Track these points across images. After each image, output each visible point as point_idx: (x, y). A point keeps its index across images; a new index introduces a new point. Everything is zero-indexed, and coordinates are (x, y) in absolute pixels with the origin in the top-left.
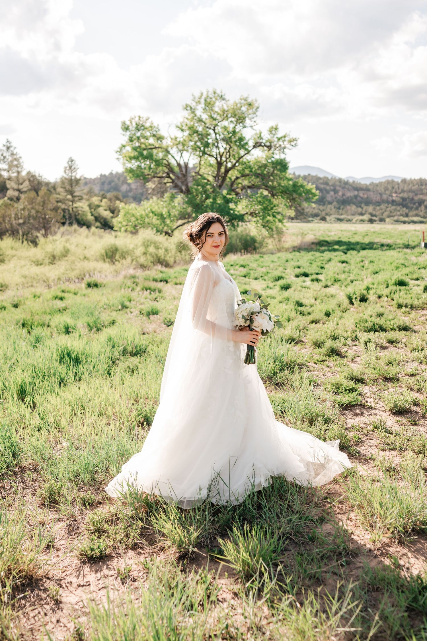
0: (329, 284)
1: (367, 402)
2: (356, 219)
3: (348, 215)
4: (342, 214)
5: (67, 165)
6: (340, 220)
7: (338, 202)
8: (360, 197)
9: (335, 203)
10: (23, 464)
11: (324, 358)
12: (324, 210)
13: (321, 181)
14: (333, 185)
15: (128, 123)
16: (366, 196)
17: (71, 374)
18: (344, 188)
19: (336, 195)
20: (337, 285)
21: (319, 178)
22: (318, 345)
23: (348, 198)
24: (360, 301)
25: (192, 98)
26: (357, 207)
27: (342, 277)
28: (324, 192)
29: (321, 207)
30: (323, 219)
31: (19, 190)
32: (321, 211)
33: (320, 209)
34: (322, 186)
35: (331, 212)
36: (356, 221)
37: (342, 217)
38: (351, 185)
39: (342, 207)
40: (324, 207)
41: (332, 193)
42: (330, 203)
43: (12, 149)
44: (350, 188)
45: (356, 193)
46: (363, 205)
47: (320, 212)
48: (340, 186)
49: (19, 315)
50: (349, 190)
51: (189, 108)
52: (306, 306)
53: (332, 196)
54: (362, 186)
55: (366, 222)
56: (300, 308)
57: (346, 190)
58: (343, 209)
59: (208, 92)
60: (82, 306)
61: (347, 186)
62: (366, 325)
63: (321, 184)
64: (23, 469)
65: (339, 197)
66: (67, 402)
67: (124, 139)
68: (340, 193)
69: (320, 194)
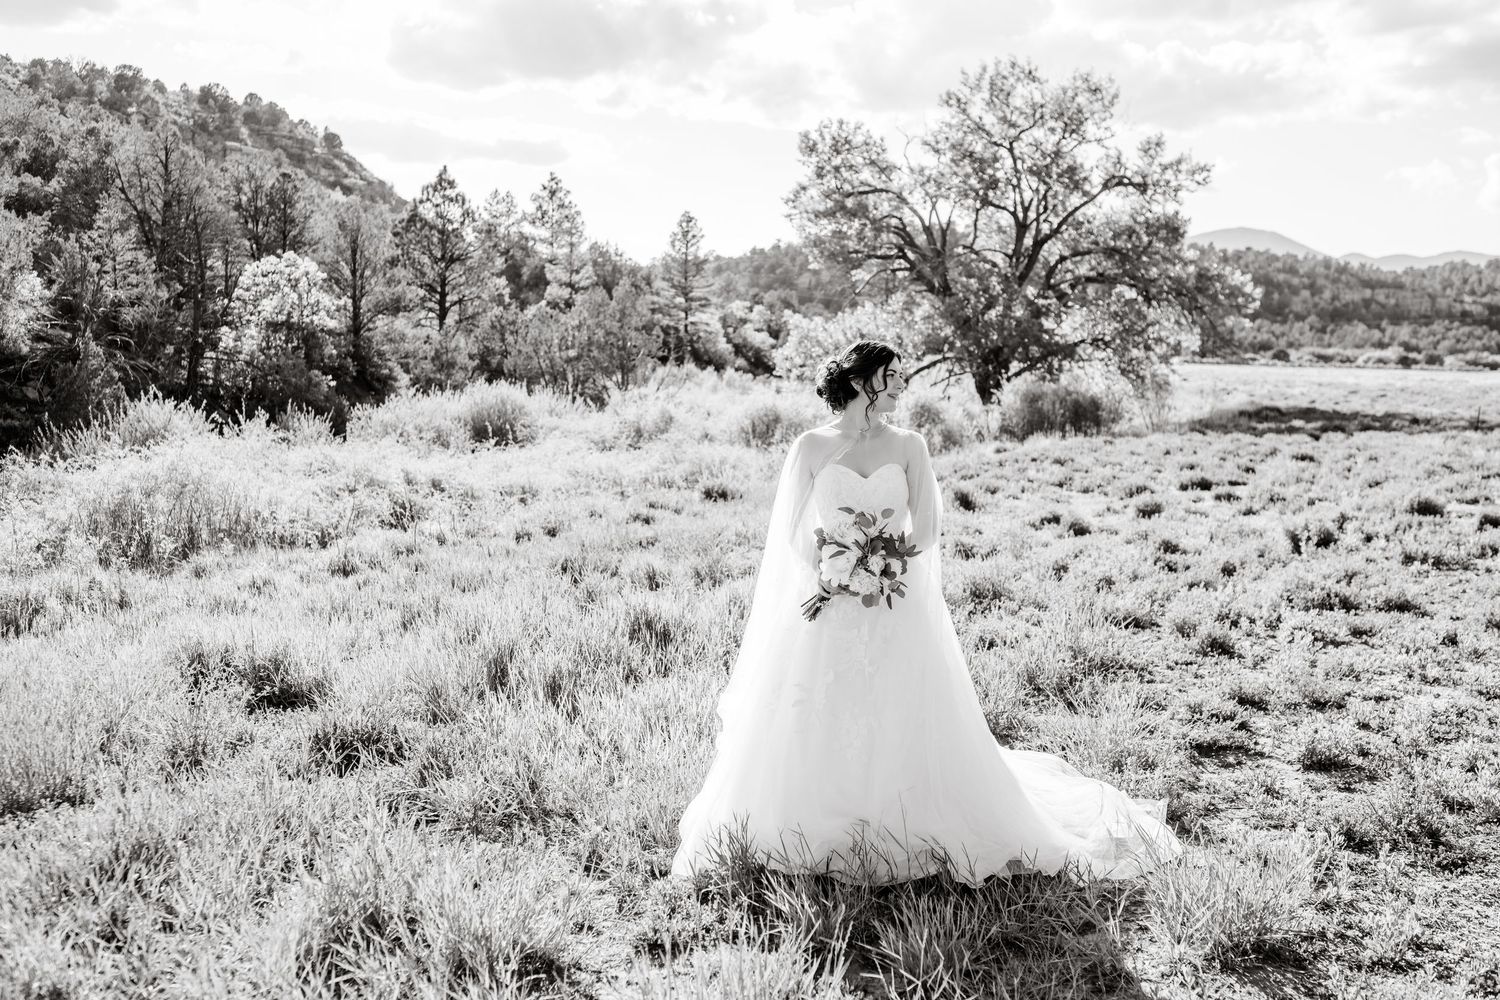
0: (1256, 507)
1: (1256, 743)
2: (1365, 357)
3: (1345, 348)
4: (1330, 346)
5: (678, 230)
6: (1326, 359)
7: (1321, 315)
8: (1378, 303)
9: (1313, 318)
10: (549, 806)
11: (1192, 658)
12: (1283, 334)
13: (1279, 265)
14: (1308, 275)
15: (814, 136)
16: (1392, 301)
17: (650, 662)
18: (1335, 281)
19: (1316, 299)
20: (1274, 510)
21: (1276, 258)
22: (1184, 630)
23: (1346, 305)
24: (1318, 545)
25: (961, 77)
26: (1370, 326)
27: (1289, 492)
28: (1286, 291)
29: (1277, 328)
30: (1282, 356)
31: (570, 285)
32: (1277, 338)
33: (1273, 333)
34: (1281, 277)
35: (1302, 340)
36: (1366, 362)
37: (1330, 352)
38: (1354, 275)
39: (1329, 329)
40: (1286, 328)
41: (1306, 294)
42: (1300, 318)
43: (560, 195)
44: (1353, 281)
45: (1368, 293)
46: (1384, 323)
47: (1273, 339)
48: (1327, 277)
49: (559, 549)
50: (1348, 285)
51: (953, 102)
52: (1185, 552)
53: (1305, 302)
54: (1382, 278)
55: (1392, 365)
56: (1169, 557)
57: (1341, 286)
58: (1332, 332)
59: (997, 63)
60: (686, 535)
61: (1343, 278)
62: (1311, 595)
63: (1278, 271)
64: (547, 813)
65: (1322, 304)
66: (638, 710)
67: (804, 172)
68: (1327, 295)
69: (1276, 296)
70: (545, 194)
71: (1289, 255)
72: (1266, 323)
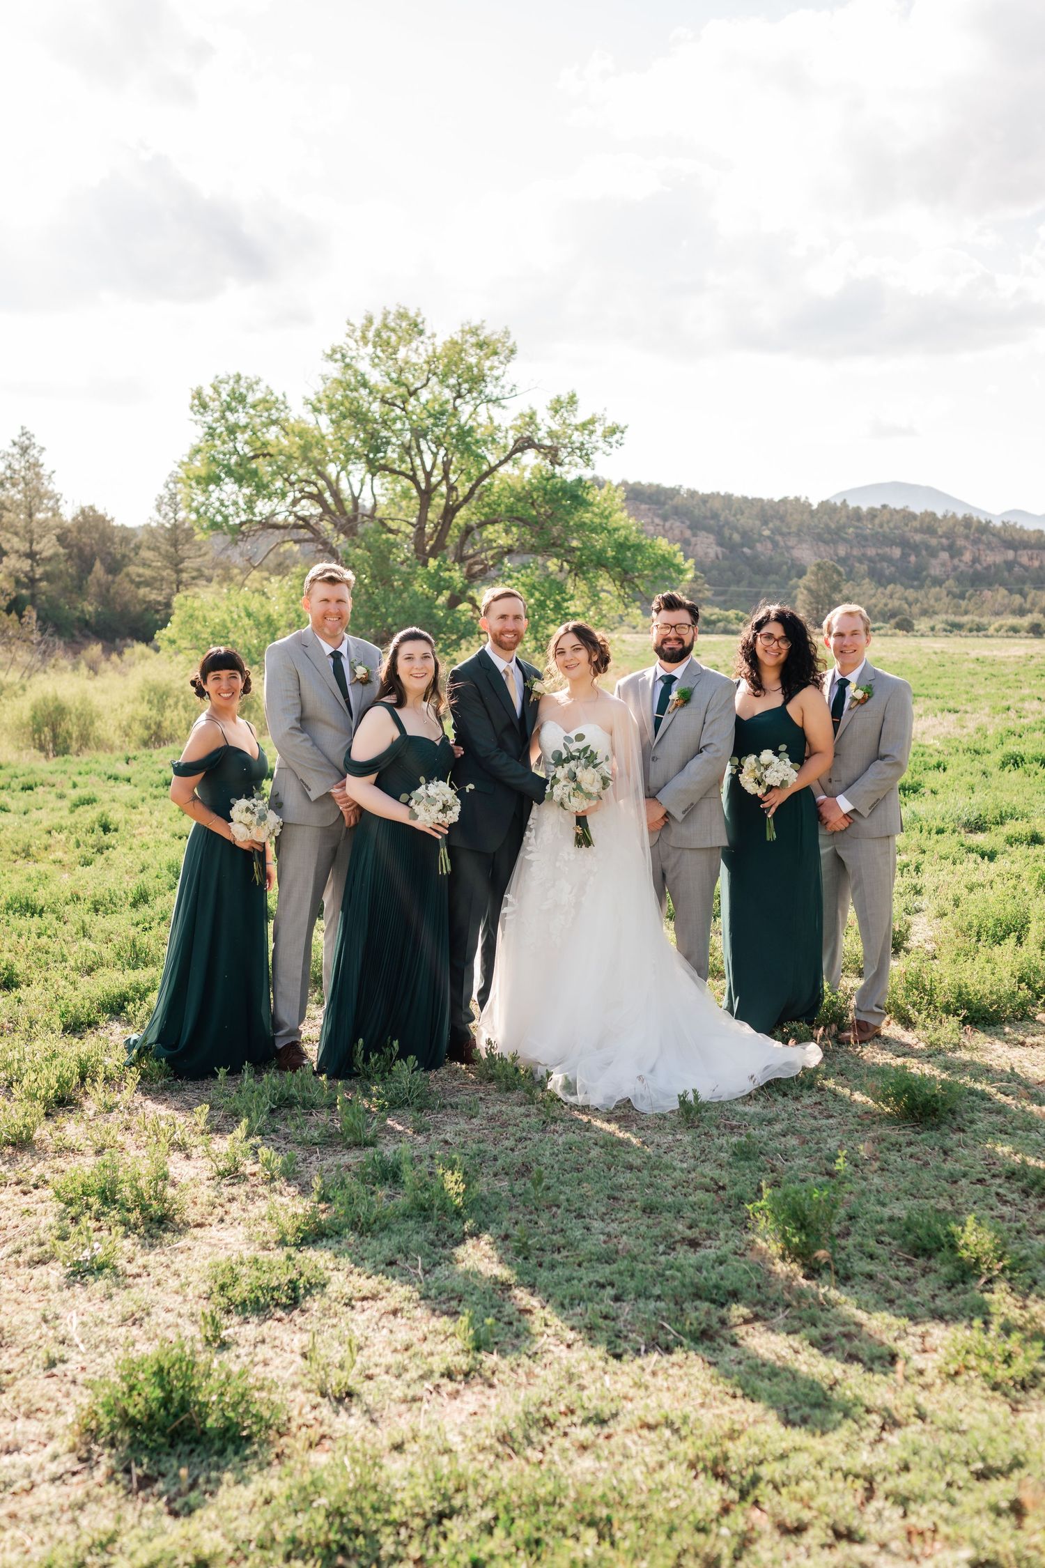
2: (996, 625)
3: (982, 616)
4: (966, 613)
6: (955, 627)
7: (959, 580)
8: (1021, 566)
9: (950, 583)
12: (917, 601)
13: (916, 524)
14: (946, 535)
15: (208, 392)
16: (1036, 564)
18: (976, 542)
19: (956, 561)
21: (913, 516)
23: (988, 568)
25: (347, 329)
26: (1011, 591)
28: (924, 553)
29: (911, 594)
30: (906, 626)
32: (910, 605)
33: (906, 599)
34: (918, 538)
35: (938, 606)
36: (997, 630)
37: (965, 619)
38: (995, 533)
39: (967, 595)
40: (920, 594)
41: (944, 556)
42: (938, 582)
43: (33, 452)
44: (994, 540)
45: (1010, 554)
46: (1026, 588)
47: (906, 606)
48: (967, 537)
50: (989, 546)
51: (338, 356)
53: (943, 565)
54: (1025, 537)
55: (1023, 634)
57: (982, 547)
58: (972, 596)
61: (984, 537)
63: (916, 531)
65: (962, 567)
67: (195, 434)
68: (967, 557)
69: (913, 558)
70: (16, 450)
71: (926, 514)
72: (899, 588)
